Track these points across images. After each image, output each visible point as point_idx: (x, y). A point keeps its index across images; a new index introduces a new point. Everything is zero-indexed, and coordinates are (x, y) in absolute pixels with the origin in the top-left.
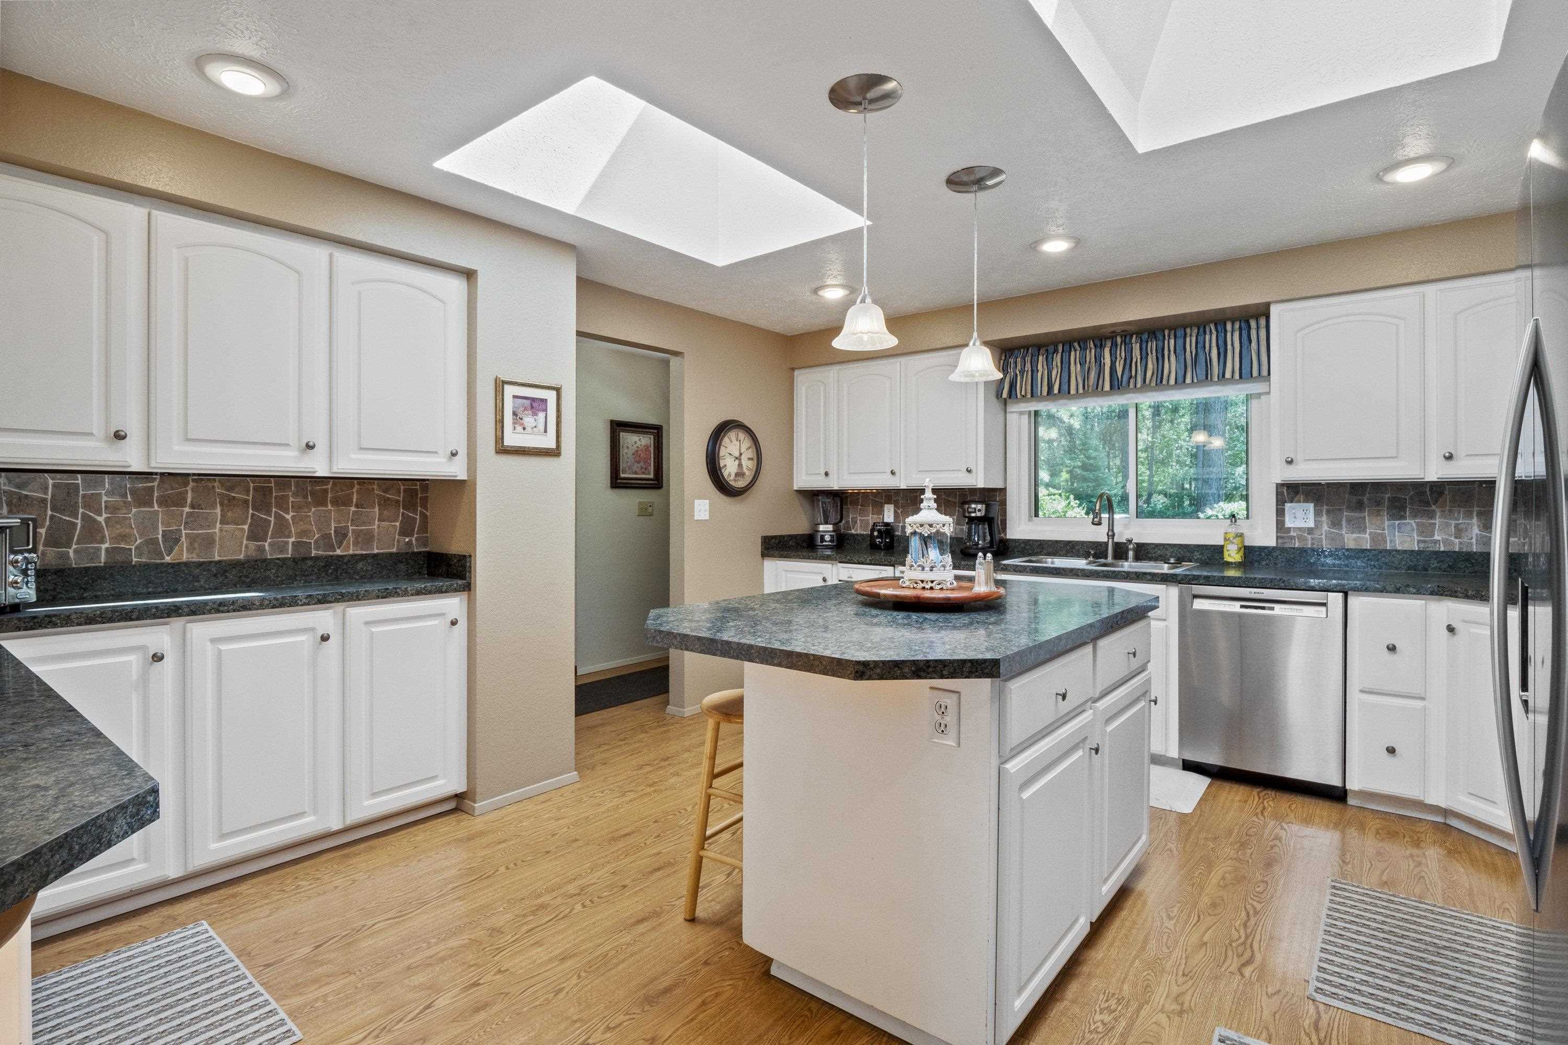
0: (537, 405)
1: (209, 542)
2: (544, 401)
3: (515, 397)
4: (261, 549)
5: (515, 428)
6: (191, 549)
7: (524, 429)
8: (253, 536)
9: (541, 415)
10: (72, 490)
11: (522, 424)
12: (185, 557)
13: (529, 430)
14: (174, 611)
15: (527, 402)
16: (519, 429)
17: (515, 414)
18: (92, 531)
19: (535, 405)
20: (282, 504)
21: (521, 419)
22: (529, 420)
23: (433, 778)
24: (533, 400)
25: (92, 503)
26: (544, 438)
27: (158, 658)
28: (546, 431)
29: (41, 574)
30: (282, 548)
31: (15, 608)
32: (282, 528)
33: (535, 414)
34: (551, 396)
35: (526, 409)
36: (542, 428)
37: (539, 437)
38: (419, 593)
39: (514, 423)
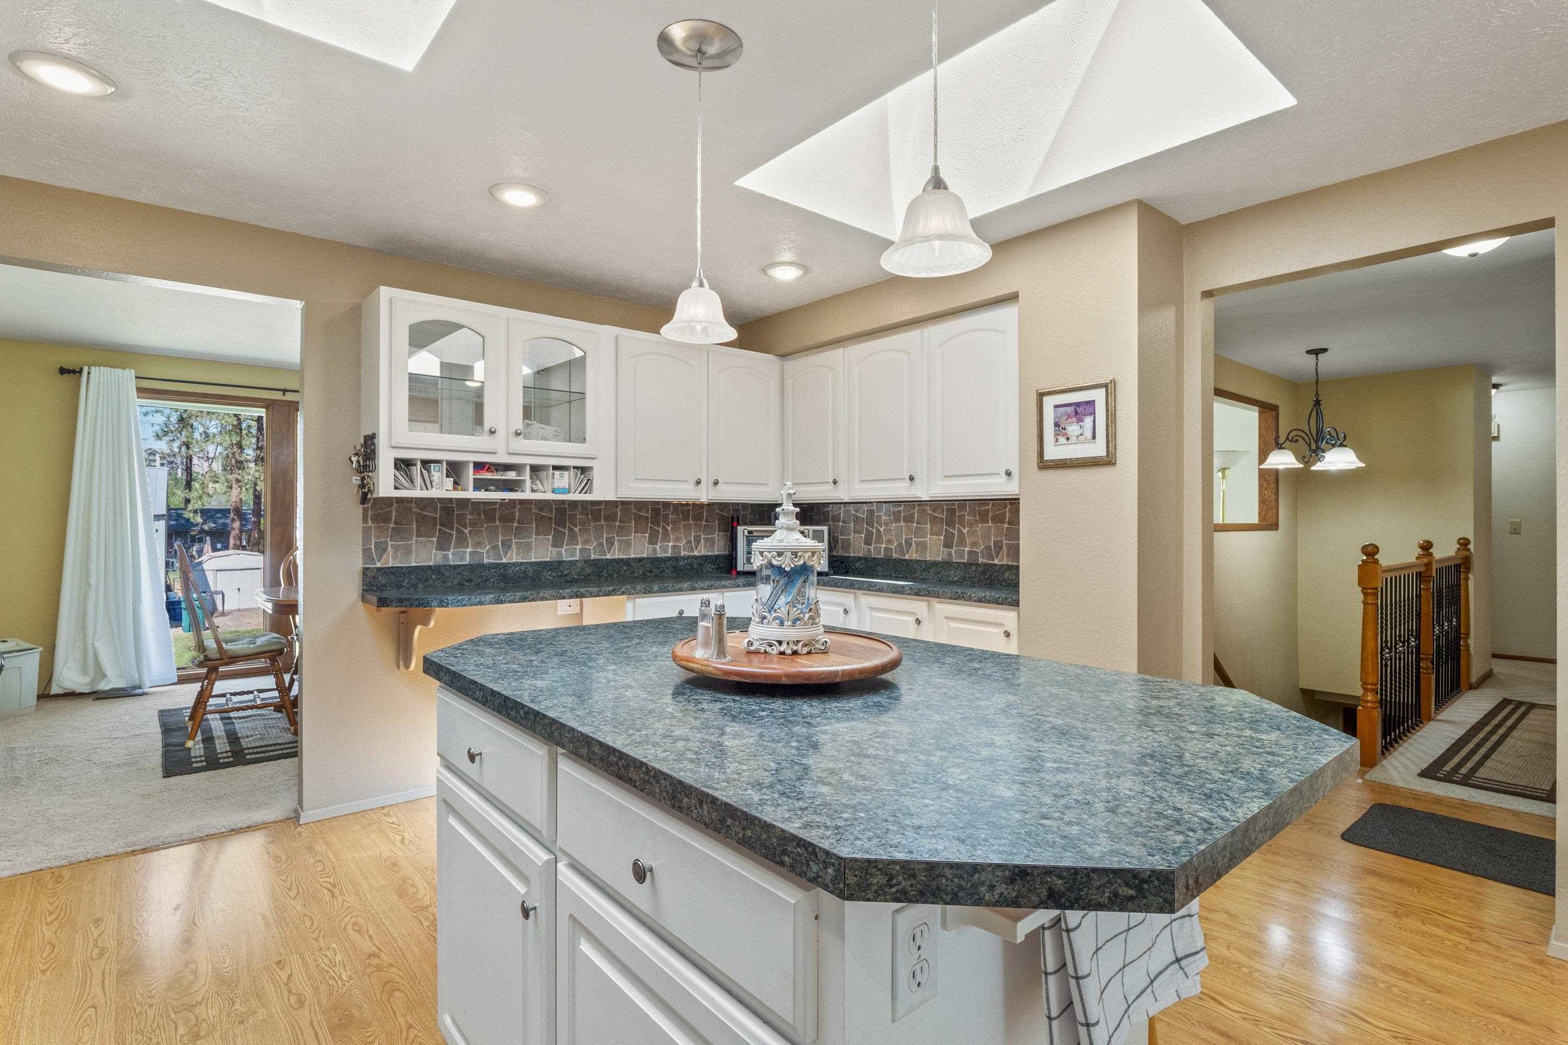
0: (1082, 410)
2: (1091, 403)
3: (1056, 407)
5: (1057, 440)
7: (1068, 439)
9: (1088, 420)
11: (1066, 434)
13: (1073, 439)
15: (1070, 410)
16: (1062, 440)
17: (1057, 425)
19: (1080, 410)
21: (1064, 429)
22: (1073, 429)
24: (1078, 404)
26: (1092, 445)
28: (1094, 437)
33: (1080, 420)
34: (1099, 396)
35: (1069, 417)
36: (1089, 433)
37: (1087, 446)
38: (980, 600)
39: (1056, 435)
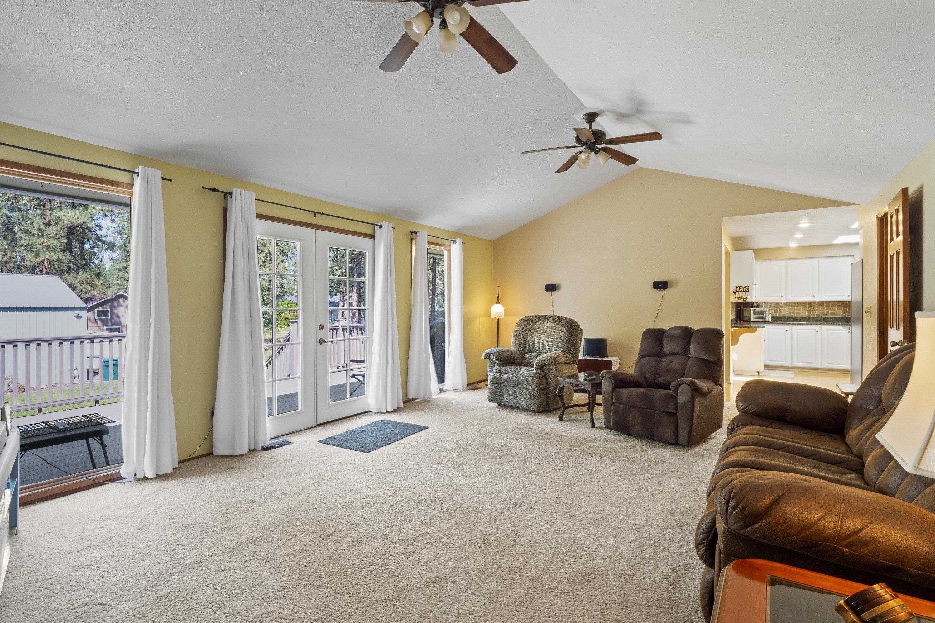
1: (800, 313)
4: (810, 315)
6: (796, 314)
8: (808, 313)
10: (777, 304)
12: (795, 316)
14: (790, 324)
18: (781, 311)
20: (814, 306)
23: (844, 364)
25: (780, 306)
27: (787, 331)
29: (772, 317)
30: (814, 315)
31: (768, 321)
32: (814, 311)
